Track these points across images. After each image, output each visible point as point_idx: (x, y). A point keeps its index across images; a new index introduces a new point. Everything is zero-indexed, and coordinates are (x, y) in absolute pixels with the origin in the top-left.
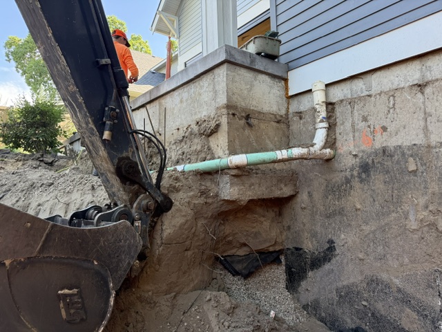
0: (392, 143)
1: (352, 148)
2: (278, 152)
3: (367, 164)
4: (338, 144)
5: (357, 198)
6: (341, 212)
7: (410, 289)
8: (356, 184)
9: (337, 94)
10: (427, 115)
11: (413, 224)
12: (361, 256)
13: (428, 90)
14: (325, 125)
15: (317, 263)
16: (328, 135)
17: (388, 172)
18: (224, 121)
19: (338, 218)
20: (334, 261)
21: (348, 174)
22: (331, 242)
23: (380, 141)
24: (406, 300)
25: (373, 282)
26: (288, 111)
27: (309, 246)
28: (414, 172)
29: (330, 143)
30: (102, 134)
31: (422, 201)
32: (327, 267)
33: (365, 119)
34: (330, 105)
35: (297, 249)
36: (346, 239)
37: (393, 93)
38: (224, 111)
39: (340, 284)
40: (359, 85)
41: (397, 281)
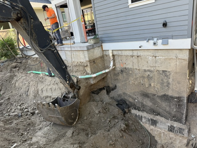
0: (127, 67)
1: (119, 66)
2: (103, 71)
3: (122, 70)
4: (116, 65)
5: (120, 77)
6: (117, 79)
7: (131, 95)
8: (120, 74)
9: (115, 53)
10: (133, 63)
11: (131, 83)
12: (122, 88)
13: (133, 57)
14: (113, 61)
15: (113, 89)
16: (113, 63)
17: (126, 73)
18: (89, 64)
19: (117, 80)
20: (116, 89)
21: (118, 72)
22: (116, 85)
23: (125, 66)
24: (130, 96)
25: (124, 93)
26: (103, 54)
27: (111, 86)
28: (131, 74)
29: (114, 65)
30: (67, 82)
31: (132, 79)
32: (115, 90)
33: (121, 60)
34: (113, 56)
35: (108, 86)
36: (118, 85)
37: (127, 56)
38: (88, 62)
39: (118, 94)
40: (120, 52)
41: (128, 93)
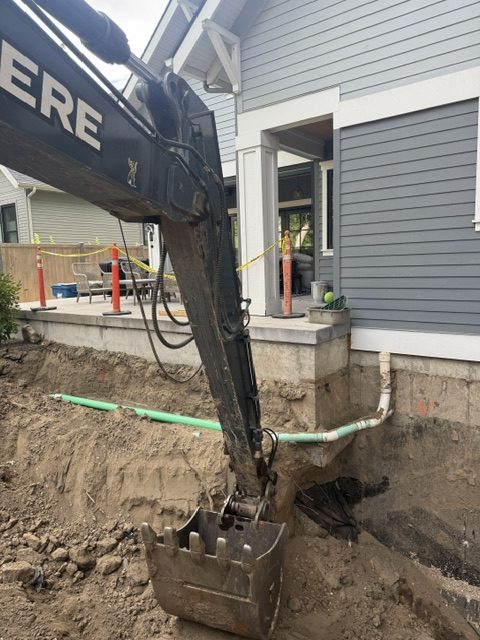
0: (442, 416)
1: (409, 411)
2: (358, 424)
3: (421, 427)
4: (398, 405)
5: (411, 449)
6: (396, 457)
7: (445, 519)
8: (410, 438)
9: (400, 364)
10: (469, 404)
11: (451, 476)
12: (411, 493)
13: (473, 387)
14: (389, 391)
15: (371, 492)
16: (391, 397)
17: (437, 436)
18: (311, 394)
19: (393, 461)
20: (387, 493)
21: (404, 430)
22: (386, 478)
23: (432, 413)
24: (441, 525)
25: (418, 512)
26: (349, 361)
27: (364, 478)
28: (456, 442)
29: (392, 405)
31: (460, 462)
32: (381, 496)
33: (422, 392)
34: (393, 372)
35: (352, 479)
36: (398, 478)
37: (446, 379)
38: (313, 386)
39: (391, 510)
40: (419, 364)
41: (436, 513)
